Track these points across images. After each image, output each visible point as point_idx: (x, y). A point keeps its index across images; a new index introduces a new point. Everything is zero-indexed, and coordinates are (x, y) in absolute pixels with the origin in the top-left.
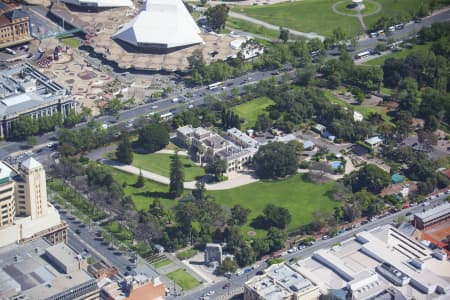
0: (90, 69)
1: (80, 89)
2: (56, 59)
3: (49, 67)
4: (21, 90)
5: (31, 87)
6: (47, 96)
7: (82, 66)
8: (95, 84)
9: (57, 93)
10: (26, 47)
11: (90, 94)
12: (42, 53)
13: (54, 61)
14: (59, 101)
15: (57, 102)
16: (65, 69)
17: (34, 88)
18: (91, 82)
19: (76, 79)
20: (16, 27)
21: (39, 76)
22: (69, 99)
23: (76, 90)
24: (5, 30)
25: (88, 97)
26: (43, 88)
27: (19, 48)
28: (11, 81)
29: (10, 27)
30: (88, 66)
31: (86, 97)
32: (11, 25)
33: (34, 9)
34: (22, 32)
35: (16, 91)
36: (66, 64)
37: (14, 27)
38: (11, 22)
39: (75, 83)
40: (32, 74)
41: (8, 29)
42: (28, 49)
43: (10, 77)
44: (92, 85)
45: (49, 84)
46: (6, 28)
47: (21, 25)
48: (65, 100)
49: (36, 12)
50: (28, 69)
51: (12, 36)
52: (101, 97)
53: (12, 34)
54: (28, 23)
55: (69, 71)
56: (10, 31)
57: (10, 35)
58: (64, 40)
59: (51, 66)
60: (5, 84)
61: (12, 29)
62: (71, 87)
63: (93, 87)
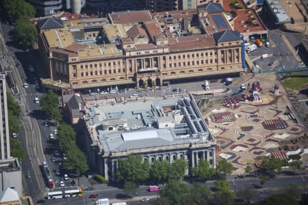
0: (285, 118)
1: (251, 140)
2: (251, 99)
3: (235, 107)
4: (155, 125)
5: (170, 122)
6: (182, 136)
7: (279, 112)
8: (277, 136)
9: (194, 135)
10: (230, 79)
11: (259, 148)
12: (242, 90)
13: (247, 101)
14: (191, 146)
15: (187, 146)
16: (253, 113)
17: (172, 125)
18: (273, 134)
19: (258, 127)
20: (222, 52)
21: (190, 112)
22: (205, 145)
23: (244, 140)
24: (207, 54)
25: (254, 151)
26: (185, 127)
27: (220, 80)
28: (155, 113)
29: (213, 52)
30: (285, 114)
31: (250, 151)
32: (216, 49)
33: (287, 38)
34: (231, 60)
35: (150, 126)
36: (260, 108)
37: (219, 51)
38: (217, 45)
39: (252, 131)
40: (185, 108)
41: (211, 54)
42: (231, 82)
43: (158, 108)
44: (271, 138)
45: (195, 123)
46: (209, 52)
47: (230, 51)
48: (198, 146)
49: (286, 41)
50: (185, 101)
51: (216, 64)
52: (269, 154)
53: (216, 61)
54: (240, 48)
55: (256, 116)
56: (214, 57)
57: (214, 61)
58: (289, 78)
59: (239, 106)
60: (145, 115)
61: (216, 53)
62: (242, 136)
63: (269, 140)
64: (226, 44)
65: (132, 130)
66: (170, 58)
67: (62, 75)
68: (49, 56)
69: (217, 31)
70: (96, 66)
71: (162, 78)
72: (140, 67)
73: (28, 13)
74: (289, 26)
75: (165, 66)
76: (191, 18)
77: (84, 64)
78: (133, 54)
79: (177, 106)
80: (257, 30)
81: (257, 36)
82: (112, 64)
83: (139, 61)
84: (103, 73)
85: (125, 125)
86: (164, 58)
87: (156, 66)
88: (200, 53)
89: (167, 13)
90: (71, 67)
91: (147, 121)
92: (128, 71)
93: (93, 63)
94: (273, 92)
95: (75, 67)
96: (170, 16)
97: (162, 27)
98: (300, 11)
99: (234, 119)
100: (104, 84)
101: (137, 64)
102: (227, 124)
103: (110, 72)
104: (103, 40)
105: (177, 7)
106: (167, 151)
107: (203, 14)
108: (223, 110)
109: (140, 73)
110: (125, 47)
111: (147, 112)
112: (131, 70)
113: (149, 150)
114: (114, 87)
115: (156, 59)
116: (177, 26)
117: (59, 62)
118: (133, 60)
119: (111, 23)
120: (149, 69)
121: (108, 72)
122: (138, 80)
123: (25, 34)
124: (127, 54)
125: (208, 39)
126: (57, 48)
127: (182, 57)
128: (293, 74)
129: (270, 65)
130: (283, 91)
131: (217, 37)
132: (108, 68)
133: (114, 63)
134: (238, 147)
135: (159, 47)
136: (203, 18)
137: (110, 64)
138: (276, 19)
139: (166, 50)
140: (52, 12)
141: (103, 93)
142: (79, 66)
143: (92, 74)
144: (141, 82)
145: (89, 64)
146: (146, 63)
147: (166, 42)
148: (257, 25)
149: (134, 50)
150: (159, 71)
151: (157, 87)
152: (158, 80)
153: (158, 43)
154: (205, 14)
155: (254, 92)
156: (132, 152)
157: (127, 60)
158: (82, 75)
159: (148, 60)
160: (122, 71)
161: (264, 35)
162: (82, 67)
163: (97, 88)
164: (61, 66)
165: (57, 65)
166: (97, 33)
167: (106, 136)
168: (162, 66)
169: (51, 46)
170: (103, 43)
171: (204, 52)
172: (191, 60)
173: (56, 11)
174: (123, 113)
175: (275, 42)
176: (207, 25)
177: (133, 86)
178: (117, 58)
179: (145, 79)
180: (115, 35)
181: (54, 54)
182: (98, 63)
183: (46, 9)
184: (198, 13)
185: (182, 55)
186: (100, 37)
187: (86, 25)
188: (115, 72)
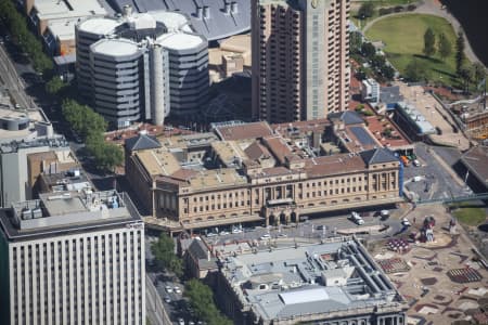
0: (475, 266)
1: (439, 297)
2: (423, 239)
3: (405, 251)
4: (321, 281)
5: (340, 277)
6: (360, 297)
7: (464, 258)
8: (471, 292)
9: (377, 296)
10: (385, 212)
11: (453, 309)
12: (405, 227)
13: (417, 242)
14: (376, 309)
15: (371, 310)
16: (430, 259)
17: (343, 281)
18: (465, 289)
19: (442, 278)
20: (374, 177)
21: (361, 262)
22: (394, 309)
23: (430, 298)
24: (354, 180)
25: (447, 313)
26: (359, 284)
27: (372, 214)
28: (315, 265)
29: (363, 176)
30: (474, 260)
31: (443, 313)
32: (367, 173)
33: (437, 153)
34: (385, 187)
35: (313, 282)
36: (437, 251)
37: (370, 176)
38: (367, 167)
39: (437, 285)
40: (353, 256)
41: (360, 179)
42: (387, 216)
43: (316, 256)
44: (465, 294)
45: (372, 277)
46: (357, 176)
47: (384, 175)
48: (385, 310)
49: (438, 158)
50: (351, 247)
51: (365, 192)
52: (469, 318)
53: (366, 188)
54: (397, 172)
55: (436, 263)
56: (364, 183)
57: (363, 189)
58: (459, 210)
59: (409, 250)
60: (301, 267)
61: (366, 178)
62: (426, 291)
63: (464, 298)
64: (380, 166)
65: (291, 289)
66: (308, 186)
67: (168, 210)
68: (152, 186)
69: (363, 150)
70: (213, 198)
71: (298, 212)
72: (269, 198)
73: (100, 127)
74: (436, 138)
75: (301, 196)
76: (322, 131)
77: (198, 197)
78: (261, 181)
79: (341, 254)
80: (401, 144)
81: (401, 152)
82: (234, 195)
83: (269, 190)
84: (222, 206)
85: (281, 283)
86: (301, 186)
87: (290, 196)
88: (346, 178)
89: (291, 124)
90: (181, 201)
91: (307, 275)
92: (254, 204)
93: (210, 195)
94: (448, 230)
95: (186, 200)
96: (295, 129)
97: (290, 144)
98: (445, 118)
99: (407, 269)
100: (223, 221)
101: (266, 195)
102: (401, 276)
103: (231, 205)
104: (213, 162)
105: (298, 116)
106: (344, 317)
107: (339, 127)
108: (389, 255)
109: (269, 206)
110: (250, 172)
111: (304, 263)
112: (257, 202)
113: (321, 317)
114: (237, 224)
115: (290, 188)
116: (304, 141)
117: (165, 194)
118: (261, 189)
119: (220, 139)
120: (281, 201)
121: (228, 206)
122: (268, 215)
123: (104, 156)
124: (254, 182)
125: (353, 159)
126: (161, 176)
127: (323, 184)
128: (464, 204)
129: (426, 191)
130: (460, 228)
131: (366, 157)
132: (228, 201)
133: (237, 194)
134: (425, 308)
135: (294, 172)
136: (339, 131)
137: (231, 195)
138: (418, 129)
139: (303, 176)
140: (128, 124)
141: (223, 233)
142: (191, 199)
143: (207, 209)
144: (272, 218)
145: (204, 196)
146: (276, 193)
147: (302, 165)
148: (398, 138)
149: (261, 176)
150: (294, 203)
151: (294, 224)
152: (293, 215)
153: (292, 166)
154: (342, 127)
155: (428, 231)
156: (299, 319)
157: (253, 190)
158: (195, 210)
159: (279, 189)
160: (246, 204)
161: (410, 151)
162: (195, 200)
163: (214, 227)
164: (168, 199)
165: (162, 198)
166: (203, 153)
167: (258, 297)
168: (297, 196)
169: (151, 173)
170: (218, 167)
171: (351, 177)
172: (334, 188)
173: (132, 123)
174: (272, 264)
175: (425, 160)
176: (347, 140)
177: (261, 223)
178: (241, 188)
179: (277, 215)
180: (231, 155)
181: (158, 183)
182: (216, 195)
183: (120, 120)
184: (333, 125)
185: (322, 181)
186: (209, 159)
187: (189, 143)
188: (237, 205)
